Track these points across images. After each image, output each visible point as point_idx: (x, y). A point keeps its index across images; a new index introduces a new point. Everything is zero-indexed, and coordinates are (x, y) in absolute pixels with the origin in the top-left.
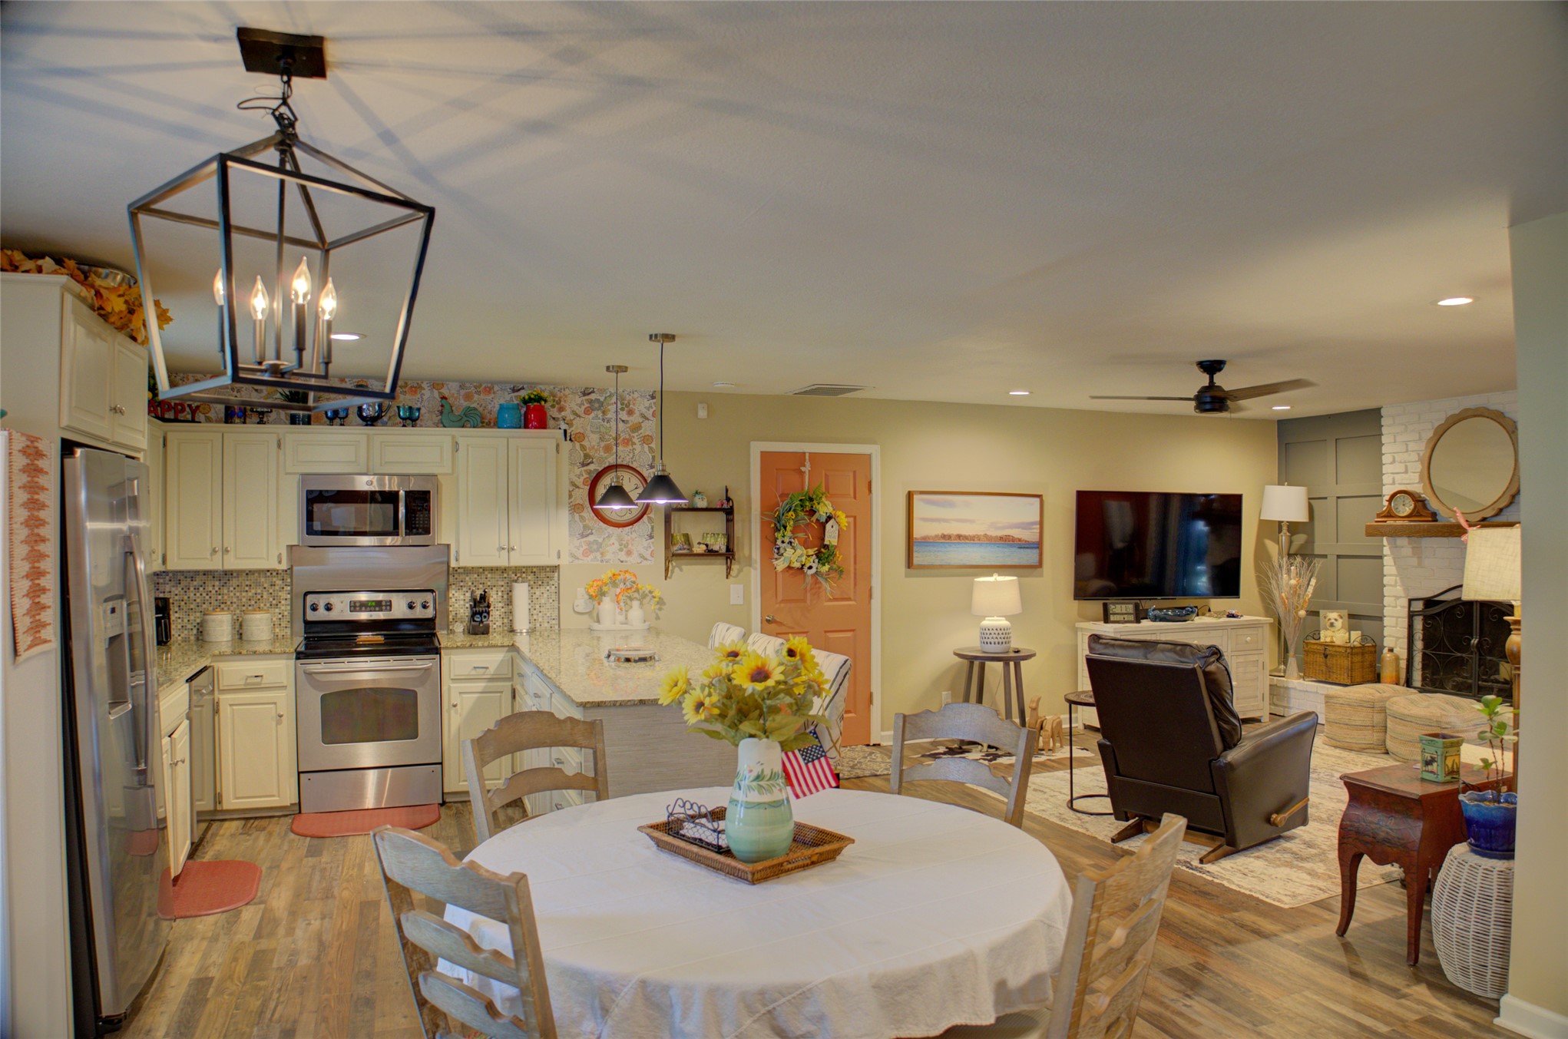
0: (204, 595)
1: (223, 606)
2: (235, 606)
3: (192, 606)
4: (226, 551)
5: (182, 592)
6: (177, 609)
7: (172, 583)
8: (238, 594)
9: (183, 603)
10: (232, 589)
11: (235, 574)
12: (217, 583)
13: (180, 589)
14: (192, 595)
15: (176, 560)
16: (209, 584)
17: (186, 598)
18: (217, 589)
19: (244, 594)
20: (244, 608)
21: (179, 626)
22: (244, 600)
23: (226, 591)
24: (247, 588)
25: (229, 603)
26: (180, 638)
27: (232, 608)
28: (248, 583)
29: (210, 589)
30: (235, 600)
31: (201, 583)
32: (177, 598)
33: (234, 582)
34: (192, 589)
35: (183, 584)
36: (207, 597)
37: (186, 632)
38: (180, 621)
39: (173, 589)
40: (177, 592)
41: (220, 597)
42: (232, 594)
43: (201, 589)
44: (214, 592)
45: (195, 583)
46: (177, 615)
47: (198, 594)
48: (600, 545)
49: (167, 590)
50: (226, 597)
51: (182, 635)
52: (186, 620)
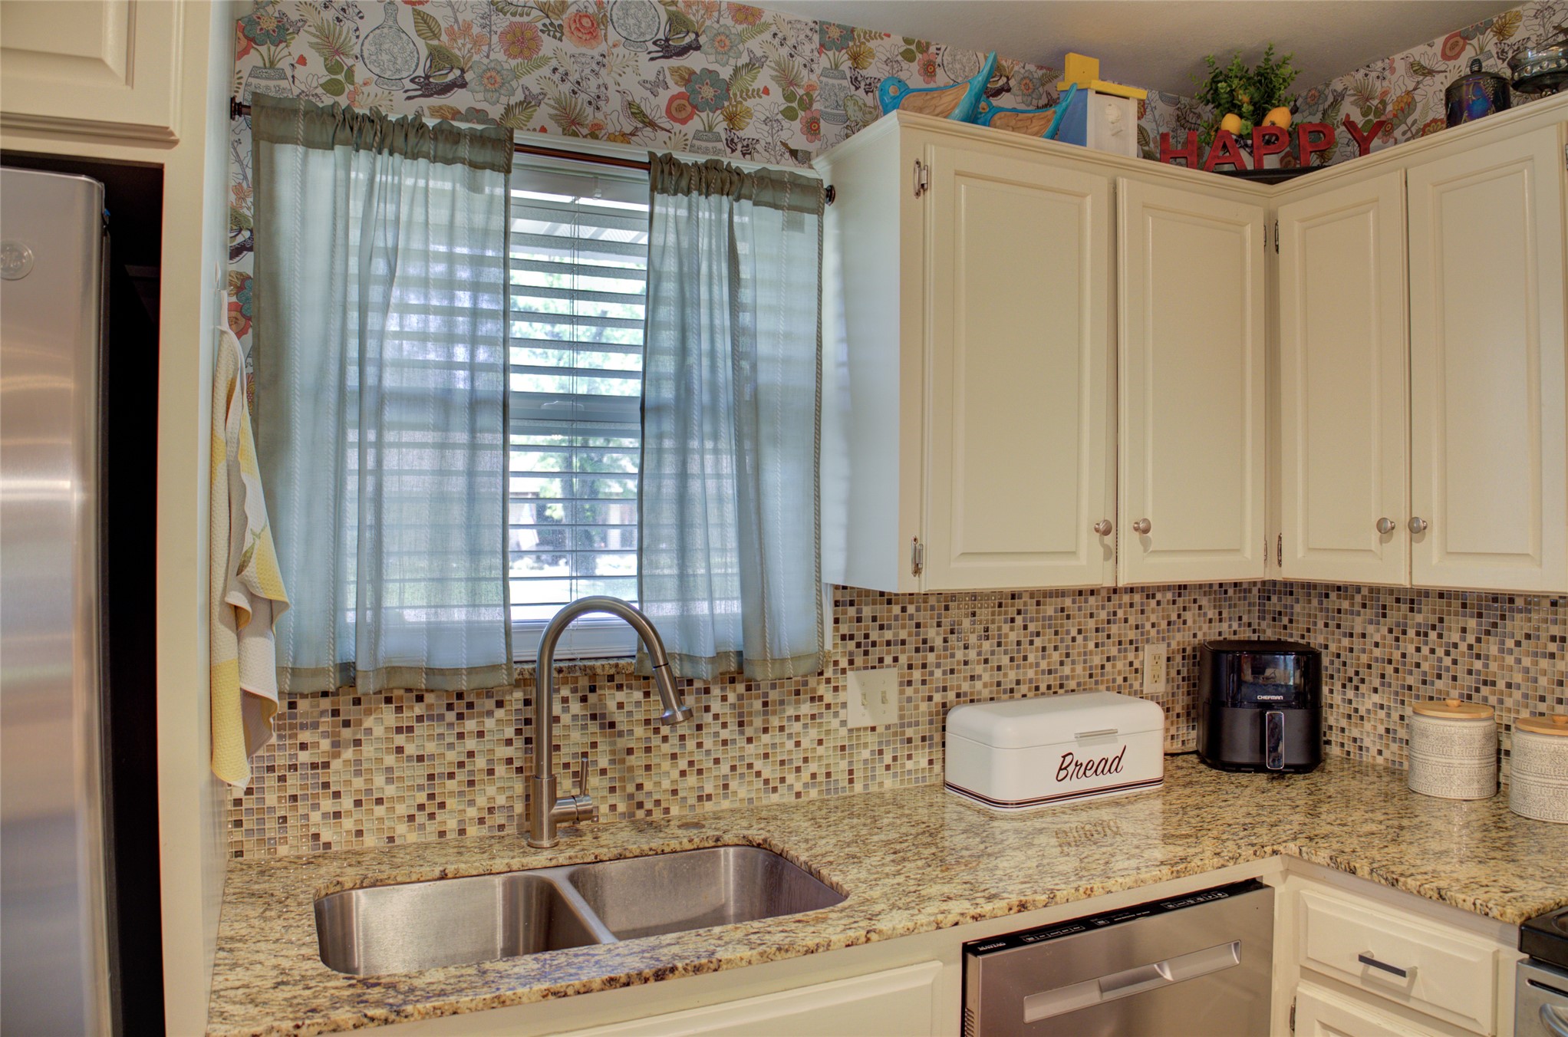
0: (1440, 652)
1: (1485, 691)
2: (1517, 695)
3: (1410, 680)
4: (1417, 529)
5: (1390, 638)
6: (1377, 682)
7: (1369, 613)
8: (1527, 662)
9: (1389, 670)
10: (1510, 643)
11: (1519, 603)
12: (1472, 623)
13: (1384, 630)
14: (1410, 649)
15: (1300, 555)
16: (1454, 623)
17: (1396, 655)
18: (1471, 639)
19: (1544, 663)
20: (1542, 707)
21: (1381, 730)
22: (1543, 681)
23: (1494, 650)
24: (1552, 647)
25: (1501, 685)
26: (1380, 760)
27: (1509, 702)
28: (1555, 630)
29: (1455, 637)
30: (1518, 678)
31: (1433, 619)
32: (1377, 652)
33: (1517, 625)
34: (1411, 633)
35: (1394, 616)
36: (1447, 661)
37: (1394, 747)
38: (1382, 714)
39: (1370, 629)
40: (1377, 638)
41: (1478, 665)
42: (1510, 660)
43: (1433, 635)
44: (1463, 647)
45: (1419, 618)
46: (1376, 698)
47: (1425, 650)
49: (1358, 630)
50: (1493, 666)
51: (1387, 753)
52: (1395, 716)
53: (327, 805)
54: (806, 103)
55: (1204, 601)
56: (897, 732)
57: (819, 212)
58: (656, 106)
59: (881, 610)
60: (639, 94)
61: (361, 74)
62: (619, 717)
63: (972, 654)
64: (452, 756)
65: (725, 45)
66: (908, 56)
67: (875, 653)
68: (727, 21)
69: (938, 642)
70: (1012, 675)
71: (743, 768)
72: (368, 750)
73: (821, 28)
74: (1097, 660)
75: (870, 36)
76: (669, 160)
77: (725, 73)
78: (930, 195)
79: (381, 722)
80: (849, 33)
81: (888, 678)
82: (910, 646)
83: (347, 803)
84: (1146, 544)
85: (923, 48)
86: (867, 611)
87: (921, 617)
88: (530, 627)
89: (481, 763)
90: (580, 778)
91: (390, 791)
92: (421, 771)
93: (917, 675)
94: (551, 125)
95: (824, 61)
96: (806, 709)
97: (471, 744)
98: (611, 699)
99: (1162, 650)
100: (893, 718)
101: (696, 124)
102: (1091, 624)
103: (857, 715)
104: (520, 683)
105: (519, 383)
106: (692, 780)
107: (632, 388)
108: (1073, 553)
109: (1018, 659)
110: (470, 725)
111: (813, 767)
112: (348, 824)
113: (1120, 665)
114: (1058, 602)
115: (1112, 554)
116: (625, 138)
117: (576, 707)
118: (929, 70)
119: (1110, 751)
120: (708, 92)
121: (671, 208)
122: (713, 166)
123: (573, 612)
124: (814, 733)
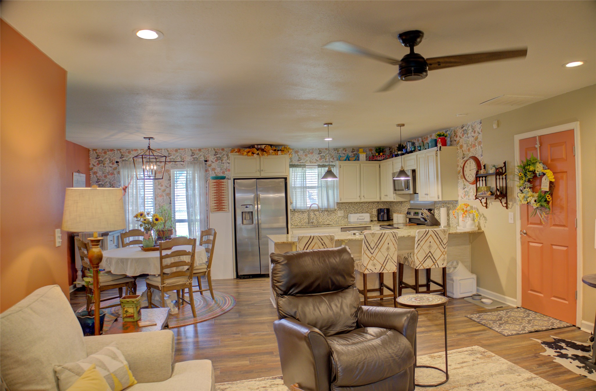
48: (468, 192)
53: (292, 221)
54: (333, 157)
55: (381, 204)
56: (344, 217)
57: (334, 168)
58: (318, 159)
59: (342, 205)
60: (317, 158)
61: (293, 160)
62: (316, 214)
63: (352, 209)
64: (302, 217)
65: (324, 152)
66: (343, 150)
67: (341, 209)
68: (325, 150)
69: (348, 208)
70: (356, 212)
71: (328, 219)
72: (295, 216)
73: (334, 149)
74: (367, 210)
75: (339, 149)
76: (319, 165)
77: (324, 155)
78: (341, 168)
79: (296, 214)
80: (337, 149)
81: (342, 211)
82: (345, 208)
83: (294, 221)
84: (364, 198)
85: (345, 149)
86: (340, 205)
87: (346, 205)
88: (309, 207)
89: (304, 218)
90: (313, 220)
91: (297, 220)
92: (300, 218)
93: (346, 211)
94: (309, 163)
95: (334, 152)
96: (334, 214)
97: (304, 216)
98: (316, 213)
99: (376, 210)
100: (343, 215)
101: (322, 160)
102: (366, 206)
103: (339, 215)
104: (308, 211)
105: (307, 185)
106: (323, 220)
107: (317, 185)
108: (357, 199)
109: (357, 210)
110: (304, 215)
111: (335, 220)
112: (294, 222)
113: (370, 211)
114: (362, 204)
115: (361, 199)
116: (315, 163)
117: (313, 213)
118: (346, 151)
119: (363, 218)
120: (323, 157)
121: (320, 169)
122: (323, 165)
123: (312, 205)
124: (335, 216)
